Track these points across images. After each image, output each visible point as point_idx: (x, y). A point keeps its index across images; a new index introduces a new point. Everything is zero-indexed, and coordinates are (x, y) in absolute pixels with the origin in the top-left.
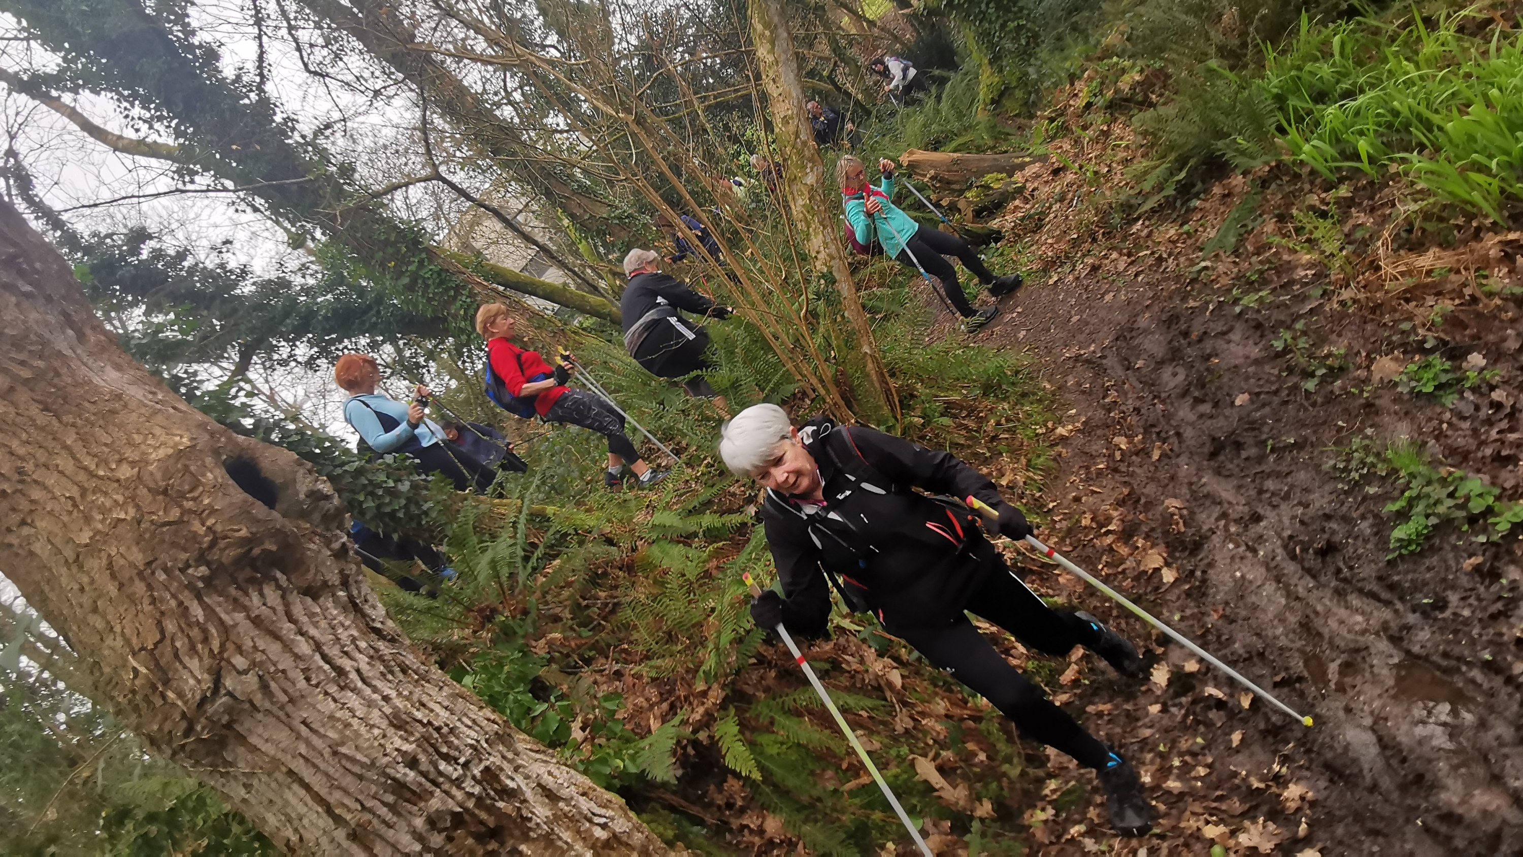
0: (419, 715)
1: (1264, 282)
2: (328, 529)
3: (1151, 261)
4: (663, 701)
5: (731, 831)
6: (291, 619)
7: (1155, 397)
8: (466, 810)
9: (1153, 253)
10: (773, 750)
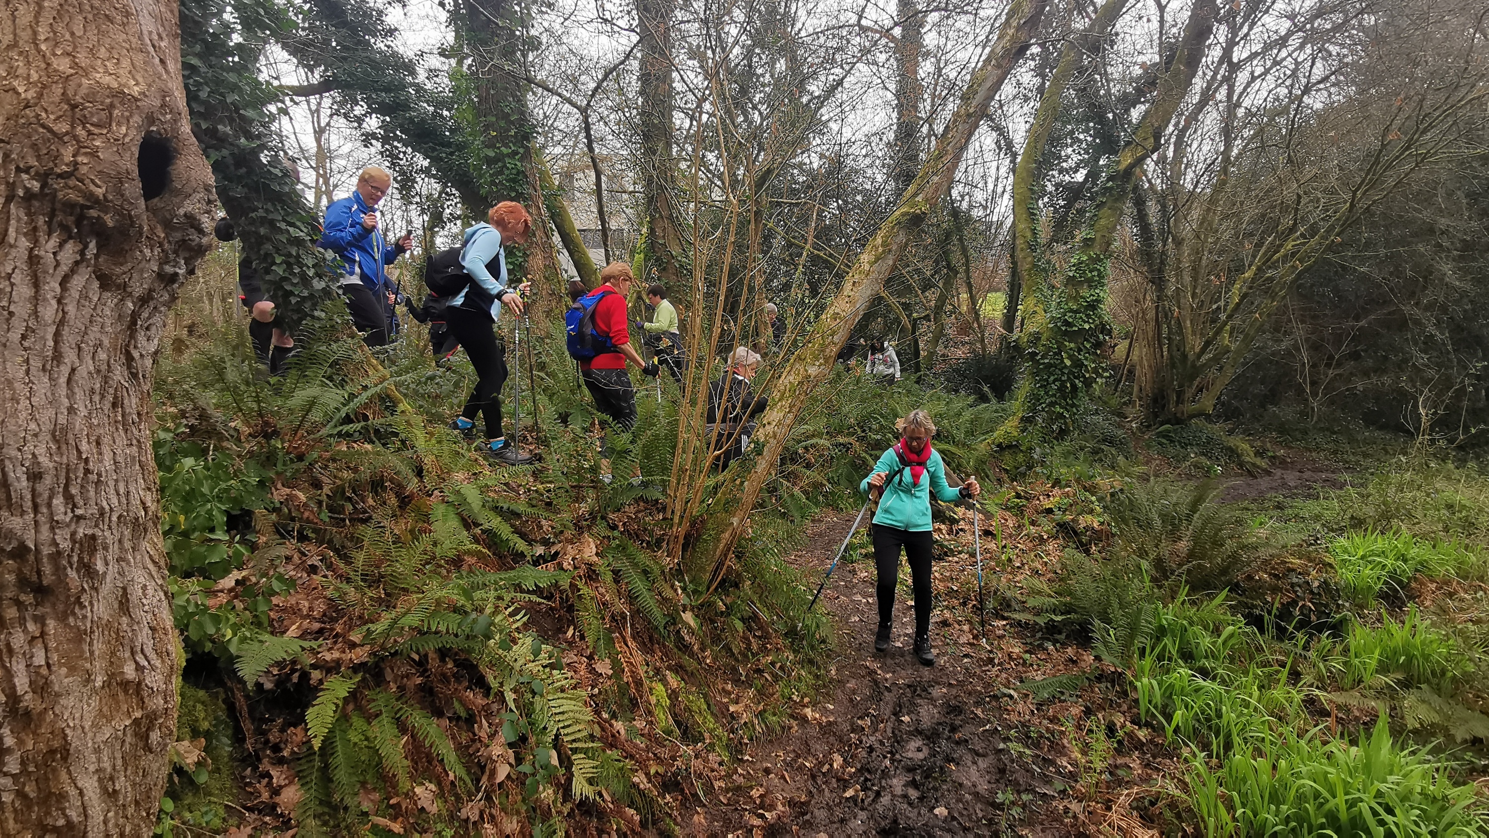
0: (84, 446)
1: (1037, 745)
2: (176, 252)
3: (984, 656)
4: (320, 621)
5: (255, 768)
6: (64, 282)
7: (891, 752)
8: (37, 550)
9: (991, 652)
10: (354, 736)
